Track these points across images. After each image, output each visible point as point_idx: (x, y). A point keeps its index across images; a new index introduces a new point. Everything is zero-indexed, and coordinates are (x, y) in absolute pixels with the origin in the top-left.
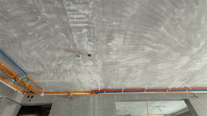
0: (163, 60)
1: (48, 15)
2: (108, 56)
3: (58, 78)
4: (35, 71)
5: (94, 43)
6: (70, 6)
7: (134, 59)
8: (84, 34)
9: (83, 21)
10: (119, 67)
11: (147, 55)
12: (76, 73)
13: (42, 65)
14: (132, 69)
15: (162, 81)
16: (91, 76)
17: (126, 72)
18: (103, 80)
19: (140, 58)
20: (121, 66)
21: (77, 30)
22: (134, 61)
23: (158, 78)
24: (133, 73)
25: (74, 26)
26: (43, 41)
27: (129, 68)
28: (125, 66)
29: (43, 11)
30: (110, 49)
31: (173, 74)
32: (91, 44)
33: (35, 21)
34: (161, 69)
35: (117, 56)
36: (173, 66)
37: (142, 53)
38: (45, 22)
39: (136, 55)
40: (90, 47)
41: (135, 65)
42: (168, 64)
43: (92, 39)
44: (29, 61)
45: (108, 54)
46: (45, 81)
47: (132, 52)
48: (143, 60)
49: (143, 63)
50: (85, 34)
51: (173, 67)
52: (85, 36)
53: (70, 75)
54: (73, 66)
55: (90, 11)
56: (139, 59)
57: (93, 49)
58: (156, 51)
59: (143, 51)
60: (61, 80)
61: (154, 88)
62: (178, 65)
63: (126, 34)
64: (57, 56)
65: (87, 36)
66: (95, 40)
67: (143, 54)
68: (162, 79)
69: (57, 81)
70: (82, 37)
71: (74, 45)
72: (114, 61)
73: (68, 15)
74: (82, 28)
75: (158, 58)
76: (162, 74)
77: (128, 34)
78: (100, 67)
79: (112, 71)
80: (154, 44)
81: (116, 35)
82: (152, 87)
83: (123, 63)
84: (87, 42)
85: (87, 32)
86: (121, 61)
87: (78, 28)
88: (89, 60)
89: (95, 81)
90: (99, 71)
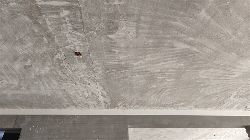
0: (207, 64)
2: (111, 56)
3: (28, 89)
5: (85, 34)
7: (157, 61)
8: (64, 18)
10: (133, 73)
11: (179, 56)
12: (59, 81)
14: (155, 77)
15: (208, 96)
16: (84, 85)
18: (108, 93)
19: (167, 59)
20: (136, 71)
21: (51, 11)
22: (158, 65)
23: (201, 92)
24: (158, 83)
25: (45, 5)
27: (149, 75)
28: (143, 72)
31: (226, 86)
32: (78, 35)
34: (205, 79)
35: (127, 56)
36: (225, 74)
37: (171, 52)
39: (159, 55)
40: (77, 40)
41: (159, 71)
42: (216, 70)
43: (79, 27)
45: (110, 52)
46: (5, 92)
47: (152, 50)
48: (173, 63)
49: (173, 69)
50: (67, 19)
51: (225, 76)
52: (67, 22)
53: (49, 84)
54: (52, 70)
56: (166, 61)
57: (84, 43)
59: (171, 49)
60: (33, 91)
62: (234, 73)
63: (139, 21)
64: (21, 53)
65: (70, 23)
66: (85, 28)
67: (173, 54)
68: (208, 94)
69: (27, 92)
70: (61, 24)
71: (50, 36)
72: (123, 63)
75: (198, 61)
76: (208, 86)
77: (142, 20)
78: (100, 72)
79: (121, 78)
81: (121, 22)
83: (138, 68)
84: (71, 31)
85: (68, 16)
86: (135, 64)
89: (93, 93)
90: (98, 78)
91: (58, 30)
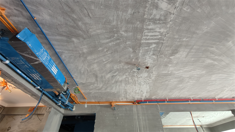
0: (219, 71)
1: (125, 33)
2: (166, 68)
3: (106, 89)
4: (87, 82)
5: (157, 57)
6: (149, 26)
7: (190, 71)
8: (151, 49)
9: (155, 37)
10: (172, 78)
11: (205, 67)
12: (126, 84)
13: (96, 77)
14: (184, 80)
15: (210, 91)
16: (140, 86)
17: (177, 82)
18: (150, 90)
20: (175, 77)
21: (146, 45)
22: (190, 73)
23: (207, 88)
24: (184, 84)
25: (145, 42)
26: (109, 55)
27: (181, 79)
28: (179, 77)
29: (122, 30)
30: (170, 62)
31: (225, 84)
32: (153, 58)
33: (110, 38)
34: (214, 80)
35: (174, 68)
36: (227, 77)
38: (119, 39)
39: (193, 67)
40: (151, 60)
41: (188, 76)
42: (223, 75)
43: (157, 53)
44: (86, 73)
45: (166, 66)
47: (191, 64)
48: (199, 71)
49: (197, 75)
52: (151, 51)
54: (126, 77)
55: (166, 29)
56: (196, 70)
57: (154, 62)
58: (216, 63)
59: (202, 63)
60: (108, 90)
61: (200, 98)
62: (233, 76)
63: (191, 49)
65: (153, 51)
66: (159, 54)
67: (202, 66)
69: (104, 91)
70: (148, 52)
71: (137, 59)
72: (170, 72)
73: (144, 33)
74: (151, 43)
75: (215, 69)
76: (213, 85)
77: (194, 48)
78: (153, 78)
79: (163, 81)
80: (216, 57)
81: (181, 49)
82: (197, 97)
83: (177, 75)
84: (151, 55)
85: (154, 48)
86: (176, 73)
87: (148, 43)
88: (145, 72)
89: (142, 91)
90: (150, 81)
91: (144, 55)
